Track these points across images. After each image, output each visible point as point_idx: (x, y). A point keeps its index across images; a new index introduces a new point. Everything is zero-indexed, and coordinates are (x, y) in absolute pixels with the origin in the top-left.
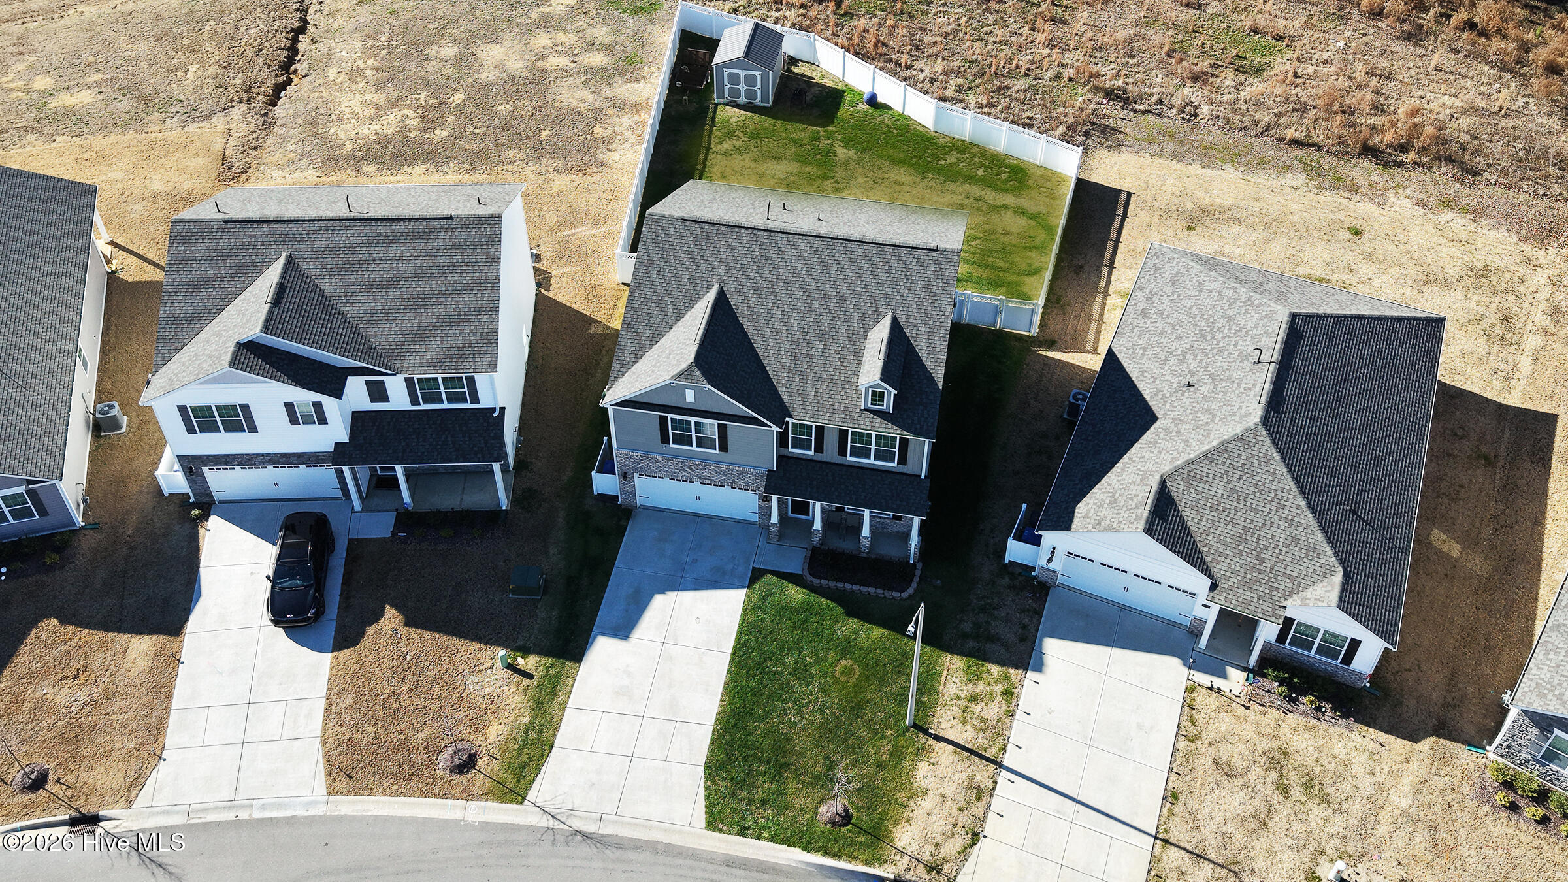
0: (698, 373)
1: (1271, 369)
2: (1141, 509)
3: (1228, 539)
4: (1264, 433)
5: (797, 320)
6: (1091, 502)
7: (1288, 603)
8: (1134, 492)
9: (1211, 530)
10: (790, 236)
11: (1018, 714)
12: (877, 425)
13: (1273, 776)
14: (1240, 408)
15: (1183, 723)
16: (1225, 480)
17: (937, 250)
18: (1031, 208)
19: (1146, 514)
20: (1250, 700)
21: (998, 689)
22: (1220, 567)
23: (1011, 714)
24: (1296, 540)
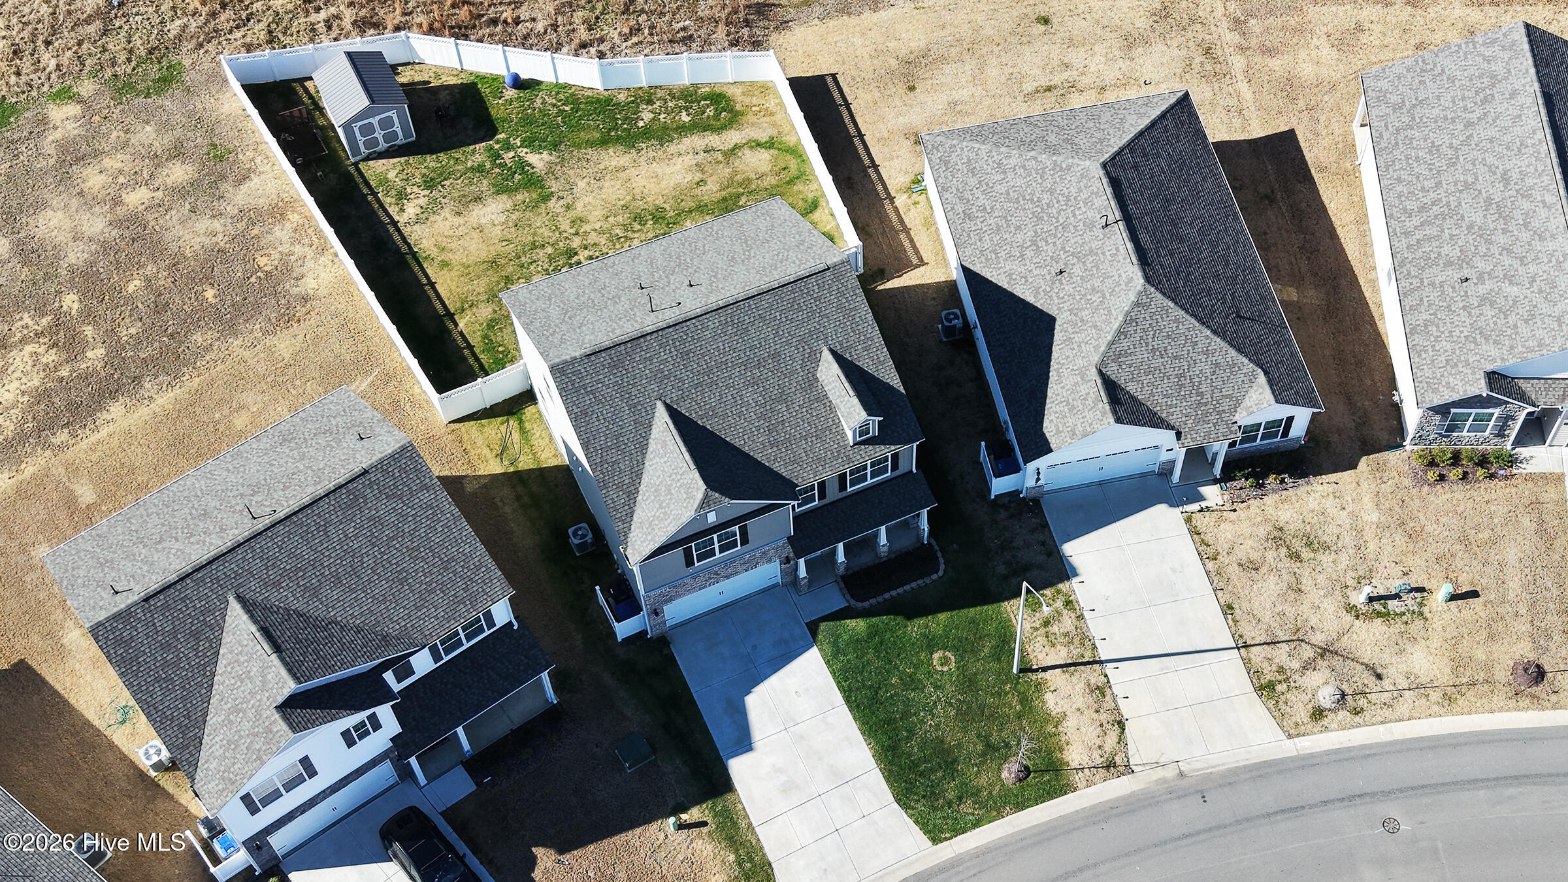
0: (717, 495)
1: (1122, 228)
2: (1100, 405)
3: (1170, 392)
4: (1153, 289)
5: (749, 396)
6: (1053, 417)
7: (1237, 418)
8: (1083, 392)
9: (1154, 391)
10: (694, 321)
11: (1087, 614)
12: (872, 452)
13: (1283, 551)
14: (1120, 276)
15: (1200, 549)
16: (1144, 345)
17: (829, 269)
18: (763, 137)
19: (1107, 407)
20: (1233, 503)
21: (1059, 604)
22: (1175, 417)
23: (1080, 617)
24: (1218, 365)
